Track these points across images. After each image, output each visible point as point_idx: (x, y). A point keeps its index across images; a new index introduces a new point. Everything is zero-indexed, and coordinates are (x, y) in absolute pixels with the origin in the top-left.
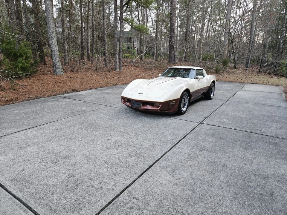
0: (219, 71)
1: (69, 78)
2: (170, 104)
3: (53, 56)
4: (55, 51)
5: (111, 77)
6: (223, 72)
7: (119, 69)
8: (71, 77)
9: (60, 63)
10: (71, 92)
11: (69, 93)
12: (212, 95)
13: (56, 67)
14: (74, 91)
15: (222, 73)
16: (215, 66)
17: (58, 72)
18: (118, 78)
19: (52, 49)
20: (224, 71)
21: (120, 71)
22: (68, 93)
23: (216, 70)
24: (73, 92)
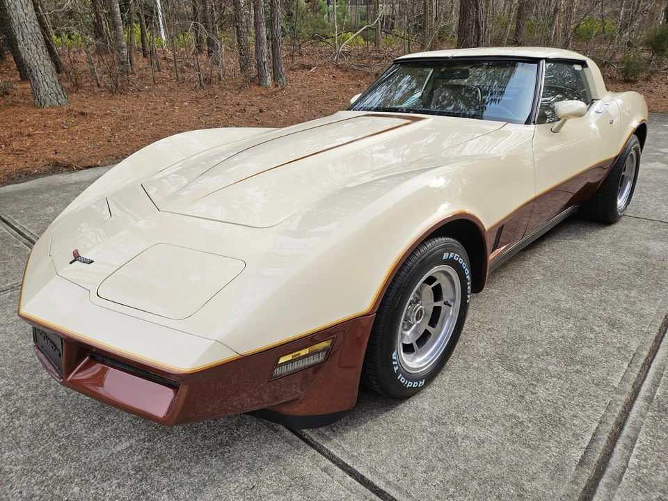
0: (635, 73)
1: (75, 116)
2: (277, 372)
3: (19, 38)
4: (22, 20)
5: (237, 108)
6: (649, 77)
7: (275, 78)
8: (82, 114)
9: (46, 62)
10: (45, 174)
11: (36, 176)
12: (621, 202)
13: (34, 79)
14: (57, 167)
15: (648, 79)
16: (619, 57)
17: (44, 98)
18: (261, 111)
19: (10, 13)
20: (652, 73)
21: (277, 86)
22: (29, 176)
23: (626, 72)
24: (54, 173)
